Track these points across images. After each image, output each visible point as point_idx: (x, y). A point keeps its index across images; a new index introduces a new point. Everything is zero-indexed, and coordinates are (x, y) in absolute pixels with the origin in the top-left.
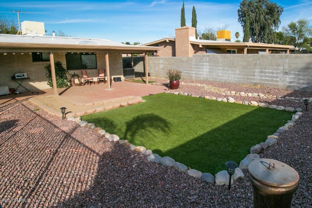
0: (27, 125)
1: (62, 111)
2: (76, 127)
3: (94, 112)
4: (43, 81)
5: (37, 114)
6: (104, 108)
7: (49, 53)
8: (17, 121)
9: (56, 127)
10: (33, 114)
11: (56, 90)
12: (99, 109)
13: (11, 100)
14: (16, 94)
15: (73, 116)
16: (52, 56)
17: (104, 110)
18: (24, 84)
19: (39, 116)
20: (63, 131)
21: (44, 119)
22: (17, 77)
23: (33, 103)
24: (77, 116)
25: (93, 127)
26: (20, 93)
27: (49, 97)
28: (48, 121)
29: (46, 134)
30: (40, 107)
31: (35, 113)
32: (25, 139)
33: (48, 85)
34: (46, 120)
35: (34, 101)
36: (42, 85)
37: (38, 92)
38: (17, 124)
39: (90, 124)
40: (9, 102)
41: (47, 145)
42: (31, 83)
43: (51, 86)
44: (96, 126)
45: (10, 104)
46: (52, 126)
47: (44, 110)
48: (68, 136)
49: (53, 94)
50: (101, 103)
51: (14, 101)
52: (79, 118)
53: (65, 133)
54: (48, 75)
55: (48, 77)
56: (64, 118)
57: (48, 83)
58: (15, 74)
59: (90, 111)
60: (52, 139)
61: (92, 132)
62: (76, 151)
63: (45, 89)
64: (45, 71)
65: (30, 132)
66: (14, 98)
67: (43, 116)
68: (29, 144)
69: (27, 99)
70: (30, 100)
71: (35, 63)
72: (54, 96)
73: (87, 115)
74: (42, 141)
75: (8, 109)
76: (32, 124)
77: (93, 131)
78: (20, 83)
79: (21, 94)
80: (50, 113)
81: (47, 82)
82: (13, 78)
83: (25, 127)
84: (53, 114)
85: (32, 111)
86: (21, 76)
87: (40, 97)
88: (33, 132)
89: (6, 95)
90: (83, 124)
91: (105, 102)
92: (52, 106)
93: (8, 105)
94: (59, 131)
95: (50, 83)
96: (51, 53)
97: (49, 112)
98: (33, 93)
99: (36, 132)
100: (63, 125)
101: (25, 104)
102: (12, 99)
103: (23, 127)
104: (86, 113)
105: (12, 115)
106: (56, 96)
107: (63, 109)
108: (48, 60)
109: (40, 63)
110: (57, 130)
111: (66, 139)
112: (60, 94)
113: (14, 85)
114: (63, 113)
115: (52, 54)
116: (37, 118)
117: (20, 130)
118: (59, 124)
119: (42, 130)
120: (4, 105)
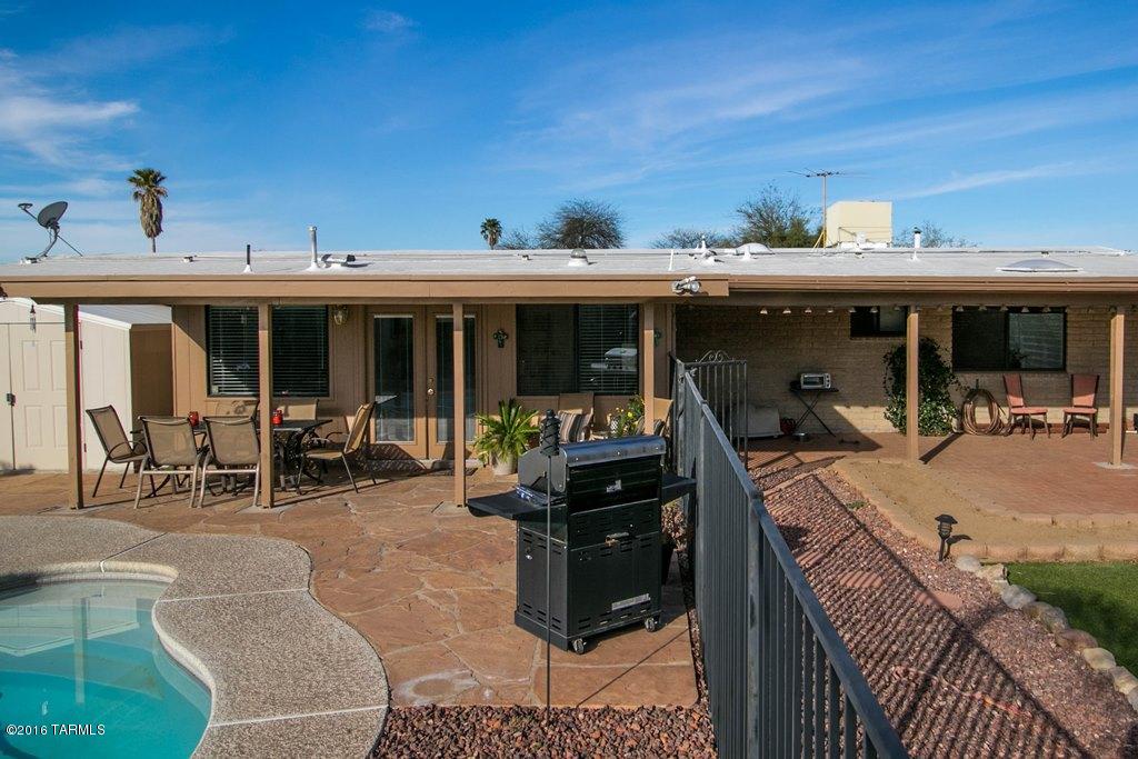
0: (830, 552)
1: (940, 528)
2: (992, 610)
3: (1058, 556)
4: (874, 405)
5: (858, 522)
6: (1101, 550)
7: (906, 311)
8: (805, 532)
9: (919, 584)
10: (845, 520)
11: (915, 442)
12: (1079, 551)
13: (784, 456)
14: (798, 438)
15: (977, 557)
16: (914, 318)
17: (1102, 557)
18: (820, 407)
19: (866, 530)
20: (942, 608)
21: (879, 543)
22: (805, 383)
23: (847, 478)
24: (990, 560)
25: (1059, 623)
26: (807, 438)
27: (892, 466)
28: (892, 556)
29: (889, 602)
30: (866, 496)
31: (852, 516)
32: (828, 603)
33: (888, 418)
34: (884, 548)
35: (847, 472)
36: (869, 419)
37: (857, 442)
38: (804, 543)
39: (1043, 608)
40: (780, 465)
41: (894, 648)
42: (837, 408)
43: (895, 426)
44: (1071, 626)
45: (783, 470)
46: (906, 578)
47: (881, 509)
48: (963, 635)
49: (904, 455)
50: (1086, 523)
51: (790, 462)
52: (998, 571)
53: (952, 617)
54: (889, 384)
55: (891, 392)
56: (944, 555)
57: (888, 414)
58: (799, 377)
59: (1041, 551)
60: (909, 629)
61: (1053, 645)
62: (994, 708)
63: (876, 431)
64: (883, 373)
65: (842, 583)
66: (792, 453)
67: (876, 533)
68: (842, 626)
69: (828, 462)
70: (836, 466)
71: (857, 341)
72: (907, 464)
73: (1028, 564)
74: (879, 626)
75: (779, 487)
76: (844, 554)
77: (1061, 641)
78: (809, 404)
79: (812, 443)
80: (897, 524)
81: (884, 409)
82: (795, 387)
83: (826, 560)
84: (909, 533)
85: (842, 505)
86: (815, 383)
87: (866, 459)
88: (849, 584)
89: (772, 438)
90: (1018, 599)
91: (1104, 520)
92: (903, 499)
93: (779, 472)
94: (929, 602)
95: (895, 413)
96: (912, 309)
97: (893, 522)
98: (842, 441)
99: (857, 586)
100: (943, 585)
101: (822, 477)
102: (788, 455)
103: (822, 559)
104: (1025, 554)
105: (789, 508)
106: (913, 463)
107: (946, 520)
108: (901, 331)
109: (872, 341)
110: (925, 600)
111: (956, 645)
112: (926, 459)
113: (794, 409)
114: (943, 538)
115: (916, 312)
116: (860, 535)
117: (813, 566)
118: (929, 576)
119: (876, 584)
120: (768, 470)
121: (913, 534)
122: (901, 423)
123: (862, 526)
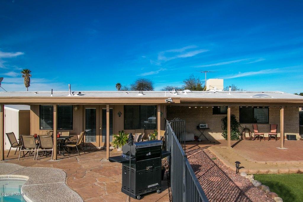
0: (207, 171)
1: (236, 165)
2: (250, 187)
3: (267, 172)
4: (219, 132)
5: (215, 163)
6: (278, 170)
7: (227, 107)
8: (200, 166)
9: (231, 180)
10: (211, 163)
11: (230, 142)
12: (273, 171)
13: (195, 146)
14: (199, 141)
15: (246, 173)
16: (229, 109)
17: (279, 173)
18: (205, 133)
19: (217, 165)
20: (237, 187)
21: (220, 169)
22: (201, 126)
23: (211, 151)
24: (249, 173)
25: (268, 190)
26: (201, 141)
27: (224, 148)
28: (224, 172)
29: (223, 185)
30: (217, 156)
31: (213, 162)
32: (206, 185)
33: (223, 136)
34: (222, 170)
35: (212, 150)
36: (218, 136)
37: (215, 142)
38: (200, 169)
39: (263, 186)
40: (194, 148)
41: (224, 197)
42: (210, 133)
43: (224, 138)
44: (271, 191)
45: (195, 149)
46: (227, 178)
47: (220, 160)
48: (242, 193)
49: (227, 145)
50: (275, 163)
51: (197, 147)
52: (252, 176)
53: (239, 189)
54: (223, 127)
55: (223, 129)
56: (237, 172)
57: (223, 135)
58: (199, 124)
59: (263, 171)
60: (228, 192)
61: (266, 196)
63: (220, 139)
64: (222, 123)
65: (210, 180)
66: (197, 145)
67: (219, 166)
68: (210, 191)
69: (207, 147)
70: (209, 148)
71: (214, 116)
72: (228, 148)
73: (260, 174)
74: (220, 191)
75: (194, 154)
76: (211, 172)
77: (268, 195)
78: (202, 132)
79: (203, 142)
80: (225, 164)
81: (221, 133)
82: (198, 127)
83: (206, 174)
84: (228, 166)
85: (210, 159)
86: (204, 126)
87: (217, 147)
88: (212, 180)
89: (192, 141)
90: (257, 184)
91: (279, 163)
92: (226, 157)
93: (194, 150)
94: (233, 185)
95: (224, 135)
97: (224, 163)
98: (211, 142)
99: (214, 180)
100: (237, 180)
101: (205, 151)
102: (196, 145)
103: (205, 173)
104: (258, 172)
105: (196, 160)
106: (229, 148)
107: (238, 163)
108: (226, 113)
109: (218, 115)
110: (232, 184)
111: (240, 196)
112: (233, 146)
113: (198, 133)
114: (237, 168)
115: (230, 107)
116: (215, 167)
117: (202, 175)
118: (233, 178)
119: (219, 180)
120: (191, 149)
121: (229, 166)
122: (226, 137)
123: (216, 164)
